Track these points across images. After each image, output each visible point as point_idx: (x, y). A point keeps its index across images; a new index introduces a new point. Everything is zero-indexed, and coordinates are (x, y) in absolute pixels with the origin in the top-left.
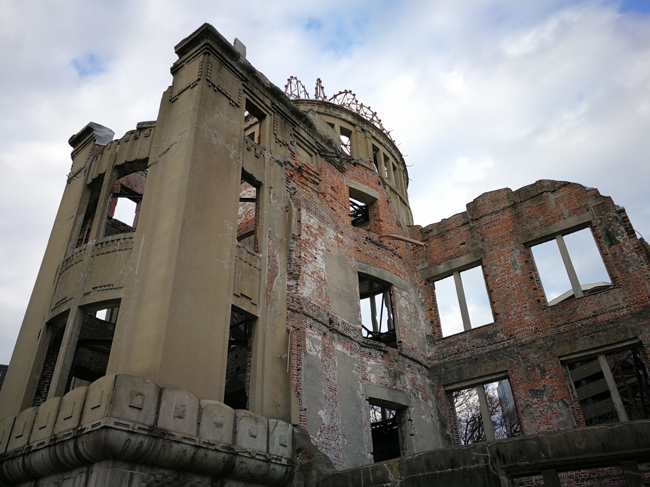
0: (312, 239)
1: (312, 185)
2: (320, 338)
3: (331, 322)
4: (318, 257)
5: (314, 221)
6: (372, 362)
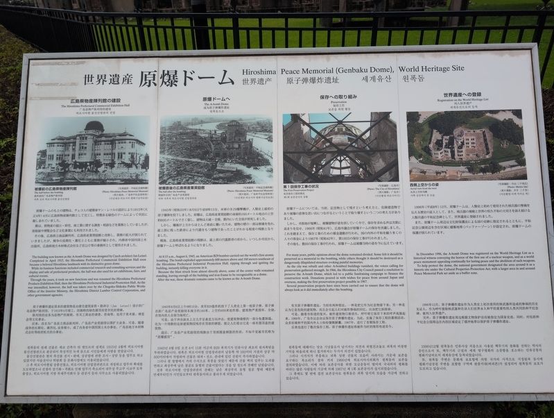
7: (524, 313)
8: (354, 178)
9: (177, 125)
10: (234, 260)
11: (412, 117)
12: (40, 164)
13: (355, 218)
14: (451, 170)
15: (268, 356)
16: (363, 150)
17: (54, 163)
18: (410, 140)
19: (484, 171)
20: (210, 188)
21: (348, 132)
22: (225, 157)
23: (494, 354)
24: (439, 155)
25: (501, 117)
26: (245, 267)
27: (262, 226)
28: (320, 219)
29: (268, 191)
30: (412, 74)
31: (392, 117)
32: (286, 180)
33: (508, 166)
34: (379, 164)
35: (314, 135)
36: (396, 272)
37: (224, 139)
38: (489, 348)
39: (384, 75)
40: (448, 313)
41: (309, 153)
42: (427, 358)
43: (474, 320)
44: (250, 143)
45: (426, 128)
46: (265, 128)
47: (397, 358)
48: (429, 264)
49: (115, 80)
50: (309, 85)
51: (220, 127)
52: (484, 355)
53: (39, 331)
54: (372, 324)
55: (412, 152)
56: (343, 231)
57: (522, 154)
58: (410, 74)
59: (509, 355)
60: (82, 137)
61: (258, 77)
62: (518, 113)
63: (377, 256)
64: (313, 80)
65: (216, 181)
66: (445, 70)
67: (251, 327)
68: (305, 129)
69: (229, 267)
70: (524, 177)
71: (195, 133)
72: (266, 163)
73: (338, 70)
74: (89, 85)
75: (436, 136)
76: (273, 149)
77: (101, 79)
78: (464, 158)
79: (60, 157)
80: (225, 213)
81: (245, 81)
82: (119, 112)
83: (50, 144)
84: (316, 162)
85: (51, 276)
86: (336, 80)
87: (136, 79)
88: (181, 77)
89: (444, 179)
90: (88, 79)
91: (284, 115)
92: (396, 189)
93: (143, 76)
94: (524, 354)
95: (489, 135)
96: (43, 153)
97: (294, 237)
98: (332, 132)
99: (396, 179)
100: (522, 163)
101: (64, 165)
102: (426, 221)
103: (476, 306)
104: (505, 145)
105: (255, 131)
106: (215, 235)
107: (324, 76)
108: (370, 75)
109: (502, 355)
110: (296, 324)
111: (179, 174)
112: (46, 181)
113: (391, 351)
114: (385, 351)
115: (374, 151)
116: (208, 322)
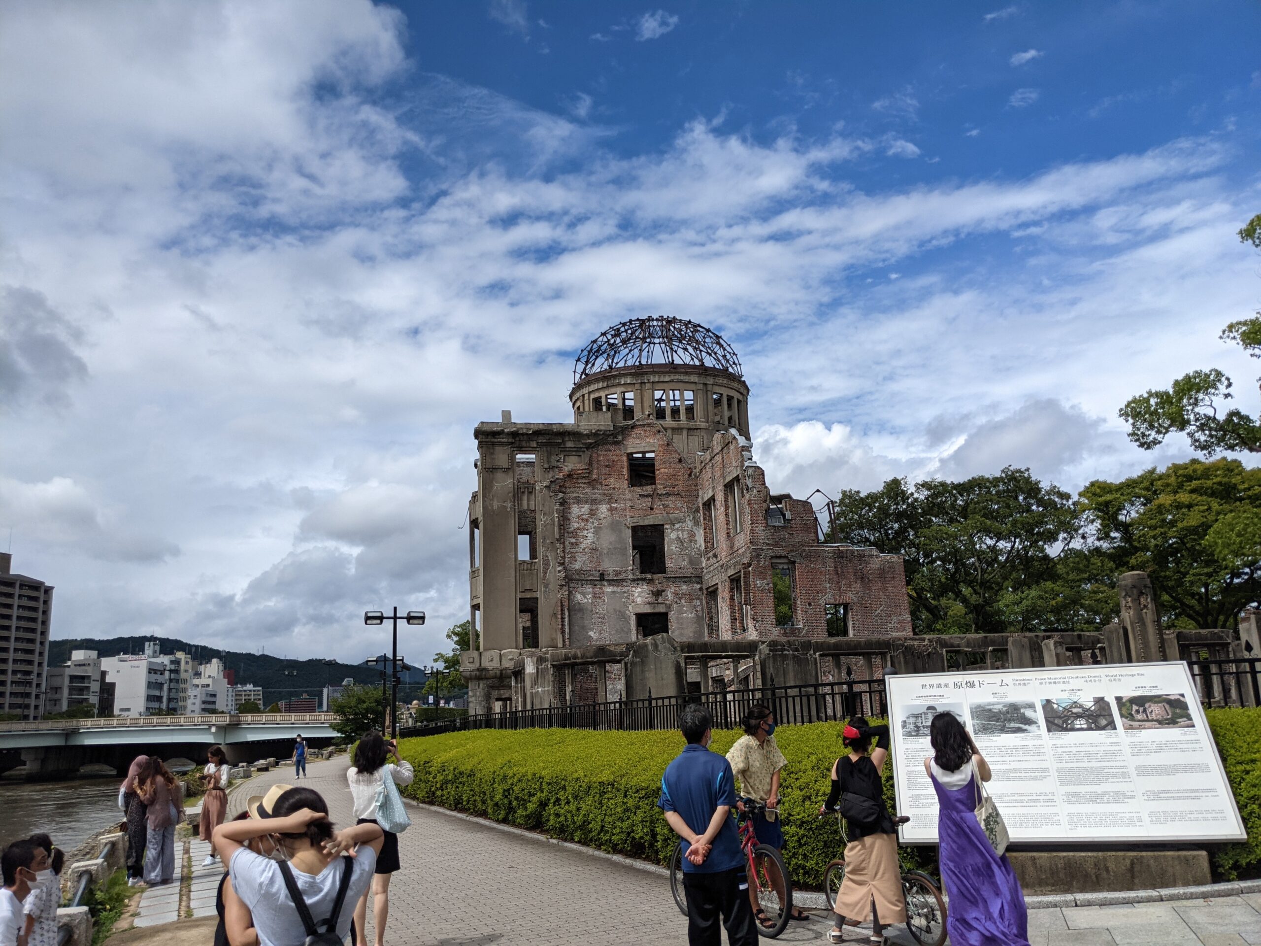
0: (583, 524)
1: (584, 481)
2: (590, 590)
3: (602, 575)
4: (589, 535)
5: (586, 508)
6: (639, 590)
7: (1210, 794)
8: (1090, 729)
9: (979, 706)
10: (1026, 770)
11: (1119, 699)
12: (904, 727)
13: (1094, 749)
14: (1148, 724)
15: (1057, 818)
16: (1092, 715)
17: (912, 726)
18: (1120, 710)
19: (1168, 724)
20: (1004, 736)
21: (1081, 706)
22: (1010, 721)
23: (1195, 815)
24: (1139, 717)
25: (1172, 698)
26: (1033, 774)
27: (1039, 754)
28: (1074, 750)
29: (1039, 737)
30: (1113, 679)
31: (1106, 699)
32: (1049, 730)
33: (1183, 722)
34: (1104, 722)
35: (1061, 709)
36: (1125, 775)
37: (1008, 713)
38: (1191, 813)
39: (1097, 679)
40: (1161, 795)
41: (1060, 717)
42: (1154, 819)
43: (1179, 798)
44: (1024, 714)
45: (1128, 704)
46: (1031, 706)
47: (1135, 819)
48: (1143, 771)
49: (939, 686)
50: (1053, 685)
51: (1004, 706)
52: (1189, 816)
53: (917, 807)
54: (1116, 801)
55: (1122, 716)
56: (1089, 755)
57: (1189, 715)
58: (1113, 678)
59: (1205, 815)
60: (925, 714)
61: (1022, 682)
62: (1182, 695)
63: (1112, 768)
64: (1055, 683)
65: (1007, 732)
66: (1133, 675)
67: (1042, 804)
68: (1055, 706)
69: (1023, 775)
70: (1193, 726)
71: (990, 710)
72: (1035, 723)
73: (1069, 678)
74: (925, 689)
75: (1135, 708)
76: (1039, 716)
77: (931, 686)
78: (1155, 718)
79: (914, 723)
80: (1015, 748)
81: (1015, 685)
82: (944, 701)
83: (908, 718)
84: (1066, 721)
85: (919, 780)
86: (1068, 682)
87: (951, 685)
88: (977, 683)
89: (1145, 728)
90: (924, 686)
91: (1042, 700)
92: (1117, 735)
93: (955, 684)
94: (1214, 815)
95: (1167, 706)
96: (905, 722)
97: (1060, 759)
98: (1071, 707)
99: (1115, 728)
100: (1191, 719)
101: (917, 727)
102: (1138, 750)
103: (1179, 791)
104: (1178, 711)
105: (1025, 708)
106: (1011, 759)
107: (1061, 680)
108: (1088, 679)
109: (1200, 816)
110: (1070, 802)
111: (985, 729)
112: (909, 734)
113: (1131, 815)
114: (1127, 815)
115: (1098, 716)
116: (1016, 801)
